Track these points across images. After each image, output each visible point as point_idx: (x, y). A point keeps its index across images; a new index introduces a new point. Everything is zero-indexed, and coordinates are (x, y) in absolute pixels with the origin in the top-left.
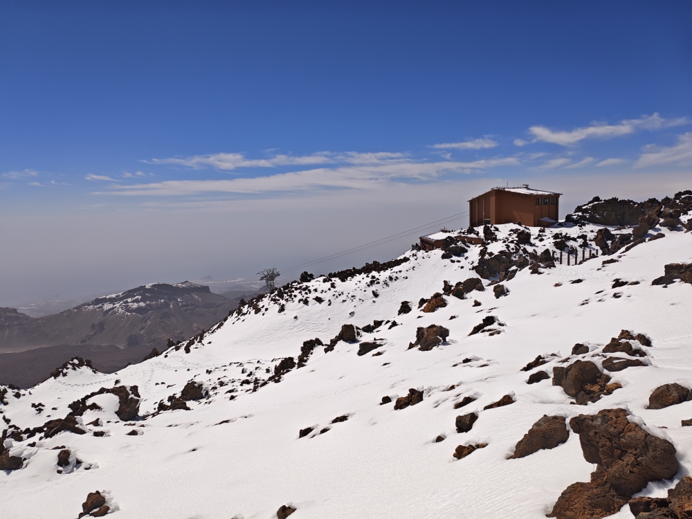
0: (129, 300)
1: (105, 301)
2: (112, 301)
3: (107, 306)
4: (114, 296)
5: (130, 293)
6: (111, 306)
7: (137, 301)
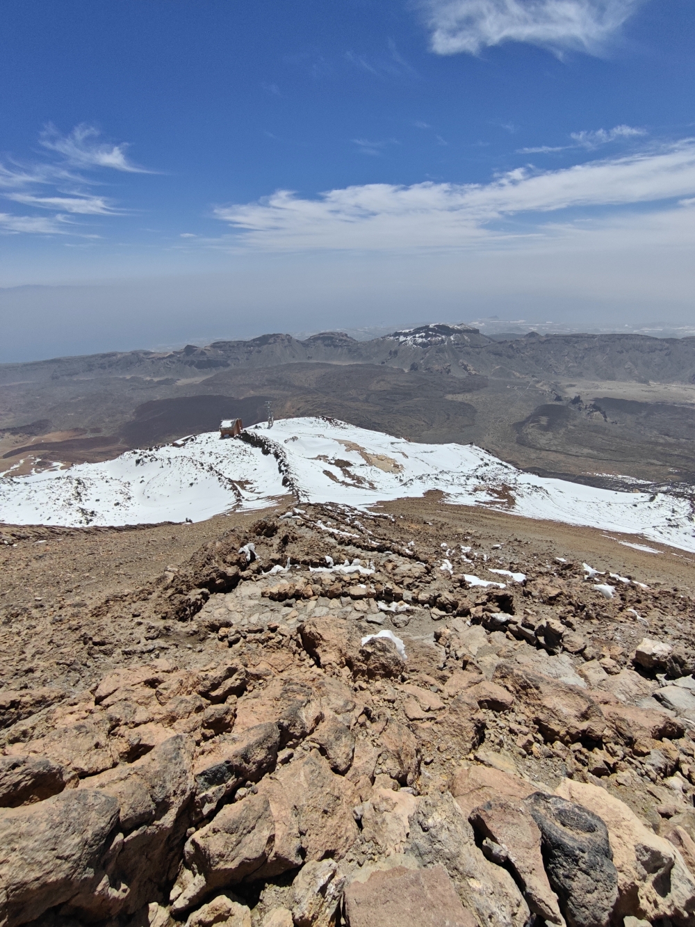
0: (417, 335)
1: (400, 334)
2: (406, 335)
3: (402, 338)
4: (407, 331)
5: (417, 331)
6: (405, 339)
7: (422, 337)
